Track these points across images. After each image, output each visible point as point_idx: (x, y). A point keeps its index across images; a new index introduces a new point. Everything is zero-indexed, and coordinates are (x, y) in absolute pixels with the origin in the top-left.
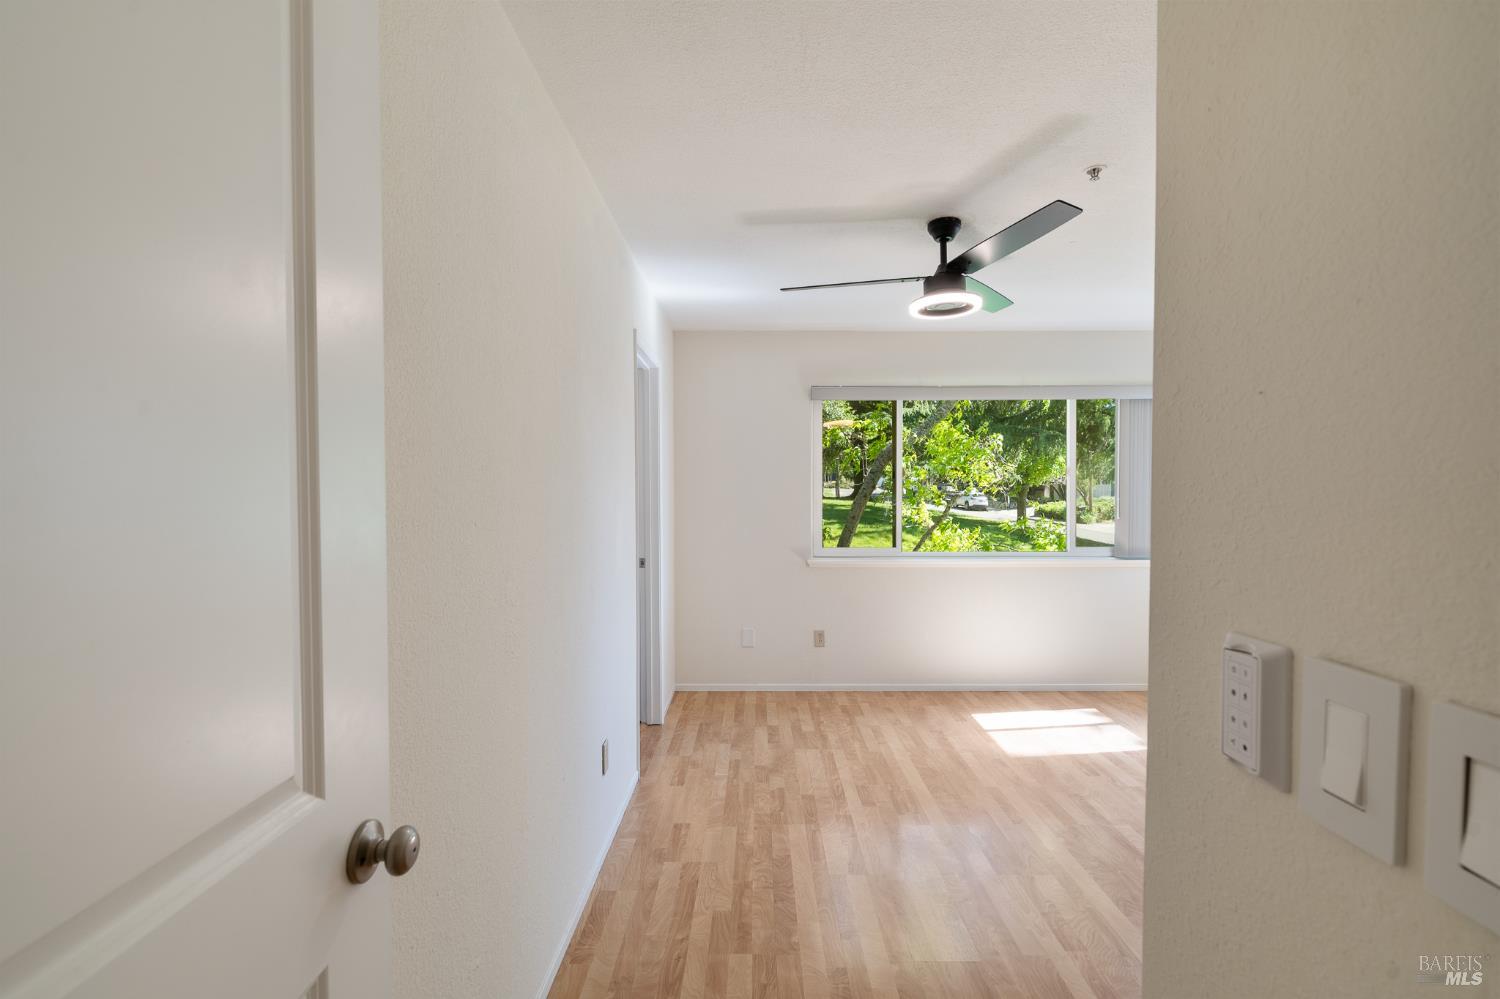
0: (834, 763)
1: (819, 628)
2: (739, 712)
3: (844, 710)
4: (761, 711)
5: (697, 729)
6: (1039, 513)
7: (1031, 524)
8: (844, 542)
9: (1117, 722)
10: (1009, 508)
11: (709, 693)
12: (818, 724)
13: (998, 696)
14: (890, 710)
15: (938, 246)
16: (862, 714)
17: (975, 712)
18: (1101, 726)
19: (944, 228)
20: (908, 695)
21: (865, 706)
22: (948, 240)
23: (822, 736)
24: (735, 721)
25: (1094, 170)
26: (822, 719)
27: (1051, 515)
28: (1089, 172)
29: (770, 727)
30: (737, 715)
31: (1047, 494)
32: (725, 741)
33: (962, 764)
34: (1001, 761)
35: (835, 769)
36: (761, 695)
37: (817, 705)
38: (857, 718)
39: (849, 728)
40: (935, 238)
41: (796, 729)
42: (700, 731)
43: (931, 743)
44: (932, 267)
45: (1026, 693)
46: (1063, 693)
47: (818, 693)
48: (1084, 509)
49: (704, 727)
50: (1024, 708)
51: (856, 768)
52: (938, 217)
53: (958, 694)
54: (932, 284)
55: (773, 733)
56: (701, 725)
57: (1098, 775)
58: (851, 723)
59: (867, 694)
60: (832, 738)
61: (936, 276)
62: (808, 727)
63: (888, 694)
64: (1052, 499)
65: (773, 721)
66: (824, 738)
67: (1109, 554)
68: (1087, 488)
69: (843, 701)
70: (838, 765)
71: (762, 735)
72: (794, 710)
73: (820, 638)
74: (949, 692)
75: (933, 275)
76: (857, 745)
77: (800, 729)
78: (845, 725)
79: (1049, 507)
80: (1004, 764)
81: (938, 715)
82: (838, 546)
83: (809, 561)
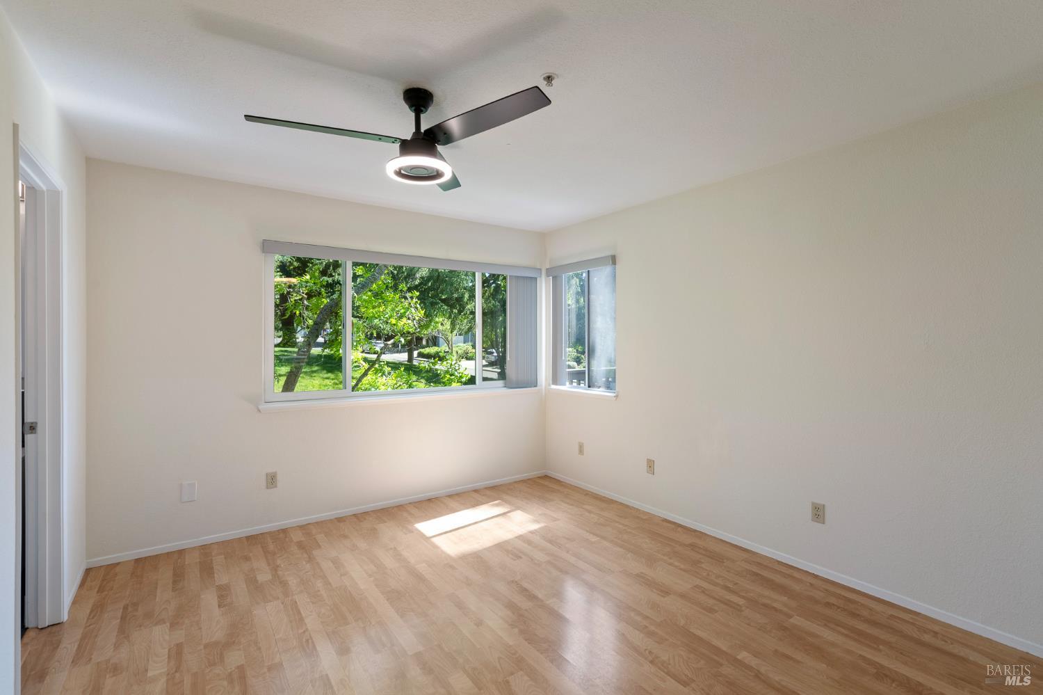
0: (299, 613)
1: (270, 470)
2: (179, 576)
3: (301, 546)
4: (207, 569)
5: (119, 614)
6: (421, 355)
7: (415, 363)
8: (289, 386)
9: (518, 508)
10: (400, 352)
11: (137, 561)
12: (275, 569)
13: (432, 504)
14: (345, 537)
15: (413, 115)
16: (320, 547)
17: (419, 522)
18: (509, 514)
19: (418, 99)
20: (359, 517)
21: (320, 537)
22: (422, 111)
23: (281, 583)
24: (173, 591)
25: (549, 77)
26: (279, 562)
27: (428, 356)
28: (544, 79)
29: (220, 588)
30: (175, 582)
31: (424, 342)
32: (162, 621)
33: (420, 578)
34: (449, 565)
35: (301, 620)
36: (205, 549)
37: (271, 547)
38: (315, 552)
39: (308, 566)
40: (410, 107)
41: (251, 581)
42: (123, 618)
43: (388, 561)
44: (408, 133)
45: (450, 496)
46: (476, 491)
47: (269, 533)
48: (448, 352)
49: (130, 609)
50: (454, 511)
51: (323, 611)
52: (415, 87)
53: (400, 507)
54: (407, 147)
55: (224, 593)
56: (125, 608)
57: (521, 558)
58: (311, 559)
59: (319, 524)
60: (293, 582)
61: (412, 140)
62: (264, 576)
63: (340, 520)
64: (428, 346)
65: (222, 578)
66: (284, 584)
67: (503, 385)
68: (450, 339)
69: (297, 536)
70: (304, 615)
71: (210, 599)
72: (247, 559)
73: (272, 480)
74: (393, 508)
75: (409, 139)
76: (319, 584)
77: (257, 581)
78: (304, 563)
79: (426, 351)
80: (452, 567)
81: (388, 531)
82: (283, 391)
83: (260, 407)
